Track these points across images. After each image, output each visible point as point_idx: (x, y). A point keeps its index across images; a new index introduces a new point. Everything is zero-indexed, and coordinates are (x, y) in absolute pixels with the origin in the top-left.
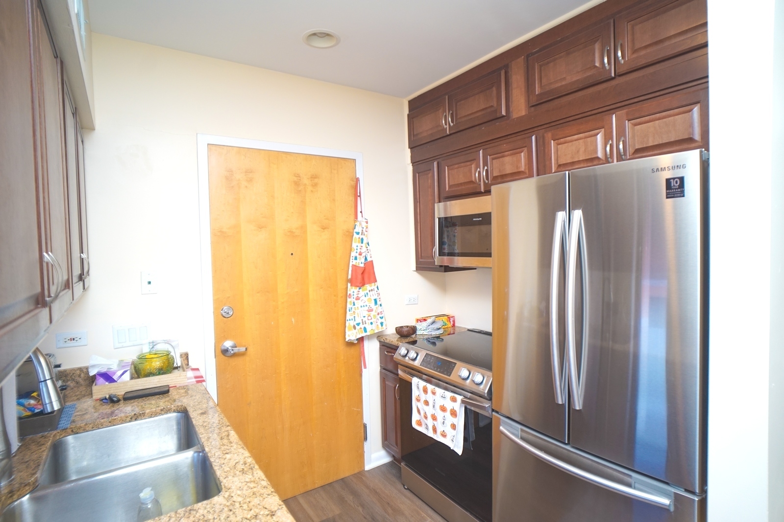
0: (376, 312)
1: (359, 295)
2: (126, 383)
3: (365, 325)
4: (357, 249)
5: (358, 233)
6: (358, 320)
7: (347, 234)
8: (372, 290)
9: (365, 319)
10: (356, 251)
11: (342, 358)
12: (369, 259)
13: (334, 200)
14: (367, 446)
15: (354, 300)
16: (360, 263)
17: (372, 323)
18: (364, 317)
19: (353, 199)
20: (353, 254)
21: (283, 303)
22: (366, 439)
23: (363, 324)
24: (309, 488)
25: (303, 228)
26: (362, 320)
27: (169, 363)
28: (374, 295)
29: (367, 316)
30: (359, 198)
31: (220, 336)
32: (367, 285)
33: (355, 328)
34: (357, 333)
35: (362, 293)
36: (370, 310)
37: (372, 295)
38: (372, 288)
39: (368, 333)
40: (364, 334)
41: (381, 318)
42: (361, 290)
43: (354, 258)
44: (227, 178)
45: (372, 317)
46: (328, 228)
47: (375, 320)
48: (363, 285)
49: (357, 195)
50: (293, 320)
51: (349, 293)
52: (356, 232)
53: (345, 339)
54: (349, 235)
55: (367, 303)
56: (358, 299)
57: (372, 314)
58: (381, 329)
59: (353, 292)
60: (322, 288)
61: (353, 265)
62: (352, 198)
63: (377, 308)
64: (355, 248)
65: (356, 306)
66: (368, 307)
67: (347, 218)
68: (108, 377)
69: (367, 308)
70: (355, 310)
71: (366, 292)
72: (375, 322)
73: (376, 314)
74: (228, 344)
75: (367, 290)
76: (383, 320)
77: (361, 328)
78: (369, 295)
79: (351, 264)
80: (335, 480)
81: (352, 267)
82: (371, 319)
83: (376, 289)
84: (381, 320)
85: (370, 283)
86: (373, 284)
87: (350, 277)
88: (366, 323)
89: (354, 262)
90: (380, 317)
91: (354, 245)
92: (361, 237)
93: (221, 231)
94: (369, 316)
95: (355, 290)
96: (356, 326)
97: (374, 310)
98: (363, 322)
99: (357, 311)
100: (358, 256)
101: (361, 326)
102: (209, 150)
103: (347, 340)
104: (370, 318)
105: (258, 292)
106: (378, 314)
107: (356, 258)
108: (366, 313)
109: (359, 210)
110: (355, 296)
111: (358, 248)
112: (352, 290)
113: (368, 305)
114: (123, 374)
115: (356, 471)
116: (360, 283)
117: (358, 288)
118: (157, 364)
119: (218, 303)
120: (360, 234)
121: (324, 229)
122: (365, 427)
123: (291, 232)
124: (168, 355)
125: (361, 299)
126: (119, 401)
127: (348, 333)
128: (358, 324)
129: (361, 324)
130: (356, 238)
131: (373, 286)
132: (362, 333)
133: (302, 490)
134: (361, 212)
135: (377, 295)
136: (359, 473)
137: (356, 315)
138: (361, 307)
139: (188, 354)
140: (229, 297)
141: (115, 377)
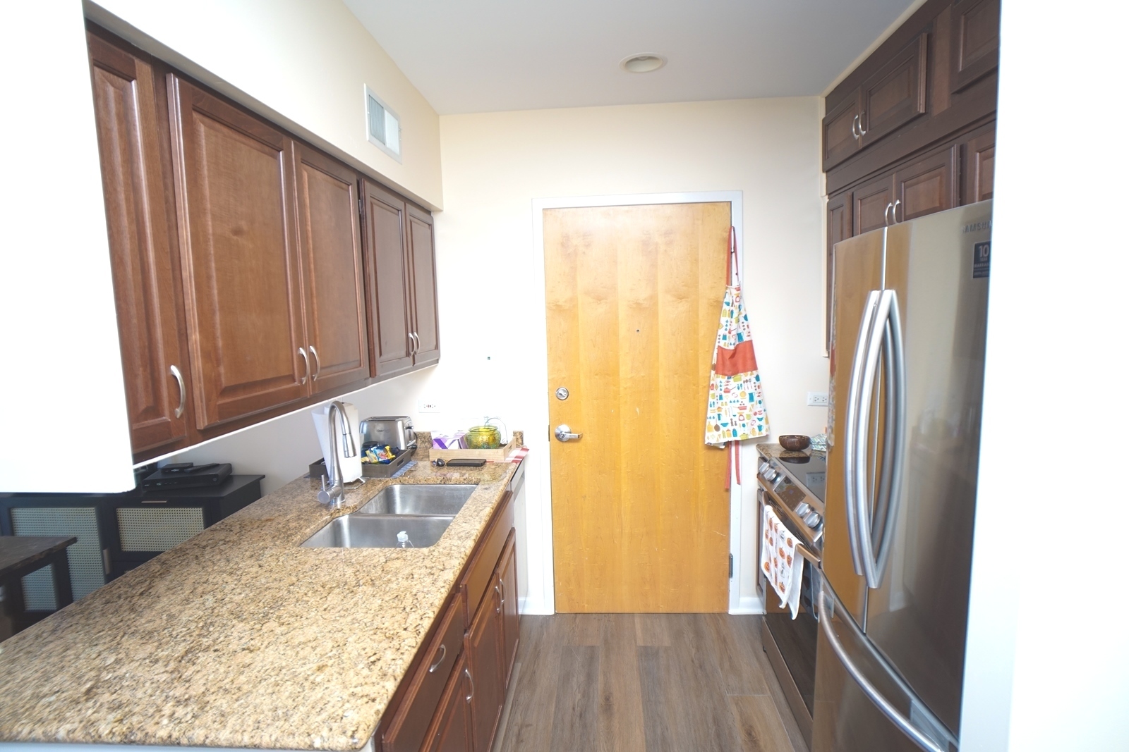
0: (751, 410)
1: (729, 387)
2: (454, 451)
3: (734, 427)
4: (727, 326)
5: (728, 304)
6: (725, 419)
7: (715, 304)
8: (747, 381)
9: (735, 419)
10: (725, 327)
11: (703, 465)
12: (746, 339)
13: (697, 260)
14: (733, 583)
15: (722, 393)
16: (730, 344)
17: (744, 425)
18: (735, 416)
19: (726, 258)
20: (722, 332)
21: (625, 389)
22: (731, 574)
23: (732, 425)
24: (651, 610)
25: (653, 299)
26: (731, 419)
27: (494, 439)
28: (750, 387)
29: (738, 415)
30: (733, 254)
31: (556, 418)
32: (742, 374)
33: (717, 428)
34: (719, 436)
35: (733, 383)
36: (743, 408)
37: (746, 388)
38: (748, 378)
39: (738, 438)
40: (732, 439)
41: (760, 419)
42: (732, 380)
43: (721, 337)
44: (563, 245)
45: (745, 416)
46: (688, 298)
47: (749, 422)
48: (735, 372)
49: (731, 251)
50: (638, 410)
51: (712, 382)
52: (726, 303)
53: (704, 441)
54: (717, 305)
55: (739, 398)
56: (727, 391)
57: (746, 412)
58: (759, 434)
59: (721, 382)
60: (676, 374)
61: (719, 346)
62: (724, 256)
63: (753, 406)
64: (724, 324)
65: (724, 401)
66: (740, 403)
67: (715, 283)
68: (441, 443)
69: (738, 405)
70: (722, 405)
71: (739, 383)
72: (749, 424)
73: (752, 413)
74: (564, 429)
75: (741, 380)
76: (762, 423)
77: (728, 430)
78: (743, 387)
79: (717, 344)
80: (685, 611)
81: (718, 349)
82: (744, 420)
83: (754, 380)
84: (758, 423)
85: (745, 370)
86: (749, 373)
87: (714, 362)
88: (736, 425)
89: (722, 343)
90: (758, 419)
91: (723, 320)
92: (732, 308)
93: (557, 305)
94: (741, 415)
95: (724, 379)
96: (721, 427)
97: (748, 409)
98: (732, 423)
99: (724, 408)
100: (728, 335)
101: (729, 427)
102: (545, 215)
103: (706, 443)
104: (741, 418)
105: (597, 375)
106: (755, 414)
107: (725, 338)
108: (737, 411)
109: (734, 271)
110: (723, 388)
111: (728, 324)
112: (719, 380)
113: (740, 401)
114: (452, 442)
115: (716, 610)
116: (729, 371)
117: (726, 377)
118: (484, 438)
119: (554, 384)
120: (731, 305)
121: (681, 299)
122: (731, 559)
123: (638, 304)
124: (495, 430)
125: (732, 392)
126: (443, 465)
127: (707, 434)
128: (725, 425)
129: (730, 424)
130: (725, 310)
131: (750, 376)
132: (729, 436)
133: (643, 610)
134: (737, 274)
135: (754, 388)
136: (719, 614)
137: (723, 413)
138: (731, 402)
139: (521, 434)
140: (564, 378)
141: (447, 444)
